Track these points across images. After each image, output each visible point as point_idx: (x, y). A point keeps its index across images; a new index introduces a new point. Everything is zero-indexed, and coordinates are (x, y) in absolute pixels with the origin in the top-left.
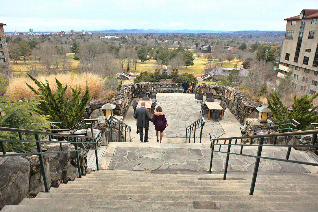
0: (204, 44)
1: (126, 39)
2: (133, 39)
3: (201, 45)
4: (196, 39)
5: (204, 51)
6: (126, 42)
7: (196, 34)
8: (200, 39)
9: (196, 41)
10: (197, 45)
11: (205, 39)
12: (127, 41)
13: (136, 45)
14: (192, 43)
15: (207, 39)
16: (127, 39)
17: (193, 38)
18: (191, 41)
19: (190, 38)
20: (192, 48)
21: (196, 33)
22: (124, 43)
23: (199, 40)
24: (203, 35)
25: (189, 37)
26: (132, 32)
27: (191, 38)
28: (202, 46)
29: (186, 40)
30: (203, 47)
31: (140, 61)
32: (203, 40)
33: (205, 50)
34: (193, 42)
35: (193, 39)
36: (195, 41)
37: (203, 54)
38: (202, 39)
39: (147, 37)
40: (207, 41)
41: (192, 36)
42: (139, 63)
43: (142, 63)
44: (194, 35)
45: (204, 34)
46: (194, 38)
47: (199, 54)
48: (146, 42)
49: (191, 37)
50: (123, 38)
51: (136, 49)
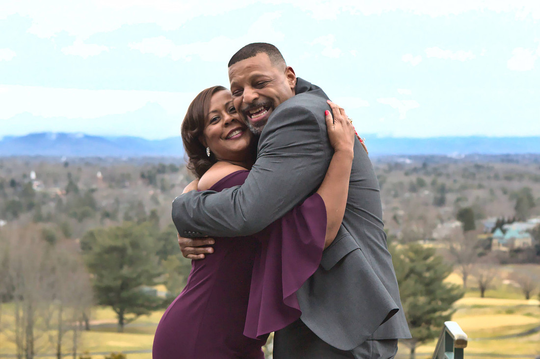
0: (509, 213)
1: (28, 191)
2: (72, 188)
3: (491, 221)
4: (457, 186)
5: (515, 256)
6: (31, 206)
7: (455, 161)
8: (480, 187)
9: (458, 200)
10: (467, 218)
11: (516, 186)
12: (36, 200)
13: (91, 225)
14: (433, 212)
15: (526, 183)
16: (37, 187)
17: (441, 180)
18: (431, 201)
19: (421, 184)
20: (435, 235)
21: (454, 154)
22: (15, 215)
23: (482, 194)
24: (499, 166)
25: (413, 178)
26: (65, 153)
27: (428, 180)
28: (500, 225)
29: (396, 196)
30: (504, 231)
31: (108, 315)
32: (499, 193)
33: (518, 251)
34: (440, 202)
35: (443, 190)
36: (450, 197)
37: (506, 270)
38: (495, 184)
39: (159, 177)
40: (530, 198)
41: (435, 170)
42: (105, 328)
43: (121, 326)
44: (446, 167)
45: (507, 159)
46: (449, 183)
47: (485, 272)
48: (154, 207)
49: (427, 174)
50: (13, 184)
51: (86, 246)
